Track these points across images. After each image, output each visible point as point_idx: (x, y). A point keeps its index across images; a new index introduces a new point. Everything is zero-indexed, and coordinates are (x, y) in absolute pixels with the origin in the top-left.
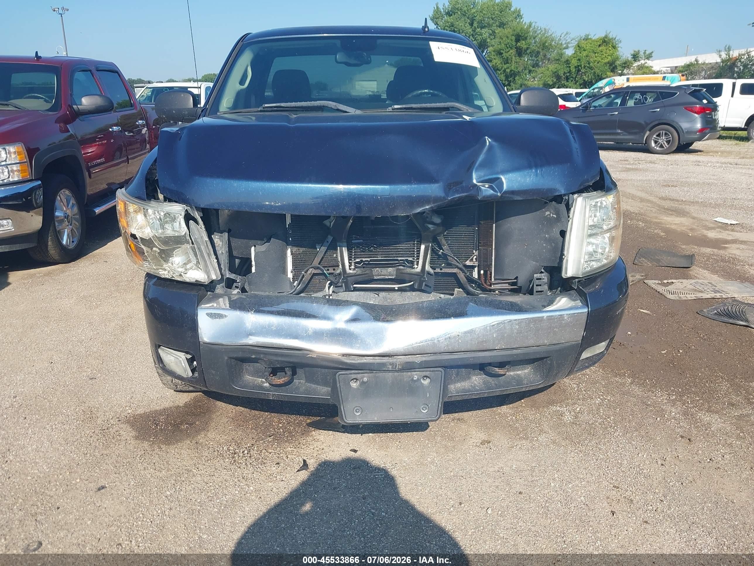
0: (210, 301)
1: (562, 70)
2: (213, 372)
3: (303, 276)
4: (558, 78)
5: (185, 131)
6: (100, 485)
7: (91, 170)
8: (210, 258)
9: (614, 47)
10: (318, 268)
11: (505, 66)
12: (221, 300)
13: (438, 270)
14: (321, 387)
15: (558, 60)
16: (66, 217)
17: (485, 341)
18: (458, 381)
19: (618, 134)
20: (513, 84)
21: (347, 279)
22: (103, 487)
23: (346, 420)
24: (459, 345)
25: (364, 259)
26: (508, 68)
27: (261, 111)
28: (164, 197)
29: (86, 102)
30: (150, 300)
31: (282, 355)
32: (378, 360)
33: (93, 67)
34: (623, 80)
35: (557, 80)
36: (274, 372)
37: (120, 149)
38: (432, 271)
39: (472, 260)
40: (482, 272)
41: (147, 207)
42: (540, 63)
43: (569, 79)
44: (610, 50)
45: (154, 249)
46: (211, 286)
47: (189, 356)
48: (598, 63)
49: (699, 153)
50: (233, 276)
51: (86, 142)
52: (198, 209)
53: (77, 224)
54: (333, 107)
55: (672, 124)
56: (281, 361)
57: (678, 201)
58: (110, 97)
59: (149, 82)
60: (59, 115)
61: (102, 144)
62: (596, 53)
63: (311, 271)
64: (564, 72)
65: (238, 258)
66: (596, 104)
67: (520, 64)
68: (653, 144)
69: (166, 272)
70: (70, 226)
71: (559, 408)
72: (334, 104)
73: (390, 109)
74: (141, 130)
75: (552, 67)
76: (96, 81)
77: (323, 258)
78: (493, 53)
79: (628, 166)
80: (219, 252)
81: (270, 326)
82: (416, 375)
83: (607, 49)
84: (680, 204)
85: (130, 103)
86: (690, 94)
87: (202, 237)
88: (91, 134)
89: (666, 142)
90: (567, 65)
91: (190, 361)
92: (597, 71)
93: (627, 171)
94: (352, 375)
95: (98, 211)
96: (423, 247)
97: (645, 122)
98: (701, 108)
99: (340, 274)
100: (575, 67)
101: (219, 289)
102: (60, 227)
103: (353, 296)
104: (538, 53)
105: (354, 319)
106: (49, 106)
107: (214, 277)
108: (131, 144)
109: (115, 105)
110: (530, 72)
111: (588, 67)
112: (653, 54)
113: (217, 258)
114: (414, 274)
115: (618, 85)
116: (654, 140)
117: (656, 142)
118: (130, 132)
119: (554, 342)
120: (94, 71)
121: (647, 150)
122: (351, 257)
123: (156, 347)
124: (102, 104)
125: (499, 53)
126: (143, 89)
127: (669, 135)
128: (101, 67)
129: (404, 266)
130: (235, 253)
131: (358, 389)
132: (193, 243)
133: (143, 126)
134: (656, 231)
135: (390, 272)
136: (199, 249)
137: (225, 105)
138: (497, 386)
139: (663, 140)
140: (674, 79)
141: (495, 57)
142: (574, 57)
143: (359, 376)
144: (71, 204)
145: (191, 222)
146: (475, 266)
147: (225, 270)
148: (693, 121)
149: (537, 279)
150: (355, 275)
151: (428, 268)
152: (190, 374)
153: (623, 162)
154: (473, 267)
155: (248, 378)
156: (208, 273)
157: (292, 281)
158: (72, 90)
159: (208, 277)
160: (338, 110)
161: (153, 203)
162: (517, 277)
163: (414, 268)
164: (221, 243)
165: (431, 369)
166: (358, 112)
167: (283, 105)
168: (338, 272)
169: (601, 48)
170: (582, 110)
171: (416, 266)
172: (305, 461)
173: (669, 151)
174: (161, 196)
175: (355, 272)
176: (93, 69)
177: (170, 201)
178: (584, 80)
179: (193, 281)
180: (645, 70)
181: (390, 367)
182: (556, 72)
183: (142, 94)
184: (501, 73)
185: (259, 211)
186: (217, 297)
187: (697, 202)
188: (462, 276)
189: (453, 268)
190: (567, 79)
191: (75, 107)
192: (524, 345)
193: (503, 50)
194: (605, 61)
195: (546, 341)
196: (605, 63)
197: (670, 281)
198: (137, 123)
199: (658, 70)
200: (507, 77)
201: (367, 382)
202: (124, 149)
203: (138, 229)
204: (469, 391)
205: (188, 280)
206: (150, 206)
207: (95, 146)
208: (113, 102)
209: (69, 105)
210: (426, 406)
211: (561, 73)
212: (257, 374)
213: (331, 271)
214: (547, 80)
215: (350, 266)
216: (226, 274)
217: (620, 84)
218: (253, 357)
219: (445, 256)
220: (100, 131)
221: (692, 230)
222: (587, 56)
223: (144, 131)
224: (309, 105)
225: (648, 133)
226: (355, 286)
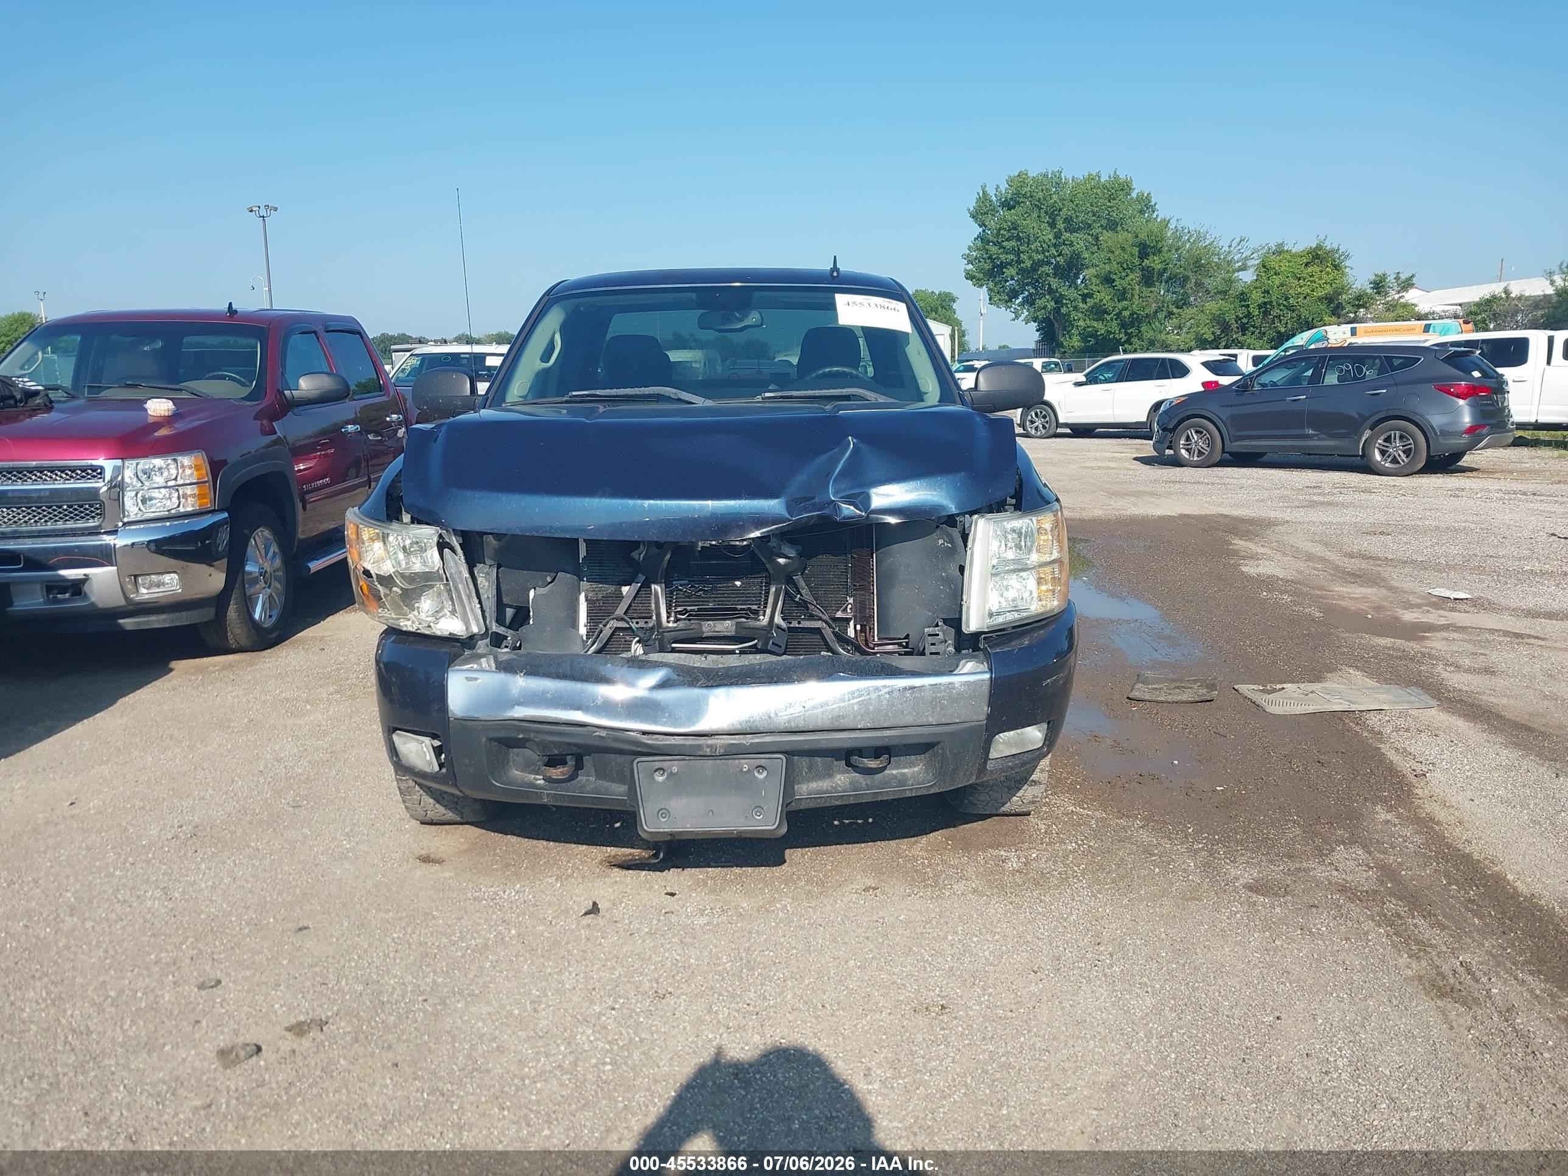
0: (467, 661)
1: (1231, 312)
2: (467, 761)
3: (601, 631)
4: (1225, 327)
5: (444, 429)
6: (300, 925)
7: (307, 497)
8: (470, 603)
9: (1336, 267)
10: (622, 619)
11: (1120, 305)
12: (483, 660)
13: (795, 624)
14: (617, 785)
15: (1225, 292)
16: (263, 574)
17: (843, 716)
18: (813, 779)
19: (1309, 437)
20: (1136, 340)
21: (663, 636)
22: (306, 928)
23: (645, 828)
24: (805, 721)
25: (689, 608)
26: (1126, 309)
27: (566, 402)
28: (412, 517)
29: (306, 385)
30: (386, 665)
31: (559, 734)
32: (691, 741)
33: (320, 327)
34: (1344, 333)
35: (1222, 332)
36: (553, 762)
37: (356, 464)
38: (783, 624)
39: (845, 610)
40: (858, 627)
41: (389, 531)
42: (1192, 299)
43: (1247, 329)
44: (1328, 273)
45: (394, 589)
46: (470, 642)
47: (437, 743)
48: (1305, 298)
49: (1469, 474)
50: (501, 630)
51: (300, 452)
52: (456, 532)
53: (279, 586)
54: (672, 396)
55: (1414, 418)
56: (560, 742)
57: (1377, 559)
58: (345, 376)
59: (421, 341)
60: (260, 407)
61: (326, 455)
62: (1299, 279)
63: (614, 624)
64: (1237, 316)
65: (510, 606)
66: (1266, 379)
67: (1151, 300)
68: (1378, 456)
69: (409, 623)
70: (267, 589)
71: (1003, 853)
72: (674, 391)
73: (759, 398)
74: (396, 431)
75: (1213, 306)
76: (323, 349)
77: (630, 606)
78: (1094, 280)
79: (1315, 498)
80: (484, 597)
81: (544, 692)
82: (746, 763)
83: (1321, 271)
84: (1380, 566)
85: (377, 384)
86: (1444, 360)
87: (460, 572)
88: (310, 437)
89: (1404, 452)
90: (1243, 303)
91: (438, 751)
92: (1304, 313)
93: (1310, 507)
94: (657, 763)
95: (315, 566)
96: (773, 589)
97: (1359, 414)
98: (1468, 387)
99: (652, 628)
100: (1260, 306)
101: (482, 646)
102: (252, 591)
103: (671, 658)
104: (1186, 279)
105: (663, 685)
106: (246, 392)
107: (475, 630)
108: (376, 455)
109: (353, 387)
110: (1170, 314)
111: (1284, 306)
112: (1414, 280)
113: (480, 603)
114: (758, 629)
115: (1335, 342)
116: (1379, 449)
117: (1383, 453)
118: (377, 434)
119: (944, 721)
120: (322, 333)
121: (1367, 468)
122: (671, 605)
123: (390, 730)
124: (331, 388)
125: (1108, 280)
126: (408, 354)
127: (1408, 440)
128: (333, 326)
129: (747, 618)
130: (506, 600)
131: (664, 781)
132: (447, 580)
133: (400, 423)
134: (1307, 610)
135: (726, 626)
136: (456, 588)
137: (515, 392)
138: (868, 788)
139: (1397, 448)
140: (1449, 329)
141: (1099, 289)
142: (1256, 288)
143: (665, 765)
144: (271, 554)
145: (446, 551)
146: (851, 619)
147: (490, 622)
148: (1456, 411)
149: (929, 635)
150: (675, 630)
151: (778, 619)
152: (437, 768)
153: (1311, 491)
154: (848, 620)
155: (516, 773)
156: (467, 623)
157: (585, 638)
158: (284, 366)
159: (467, 629)
160: (679, 400)
161: (395, 525)
162: (908, 635)
163: (759, 620)
164: (487, 584)
165: (768, 756)
166: (709, 403)
167: (598, 392)
168: (651, 625)
169: (1310, 270)
170: (1237, 391)
171: (762, 617)
172: (595, 904)
173: (1409, 471)
174: (406, 518)
175: (675, 625)
176: (319, 328)
177: (420, 522)
178: (1279, 332)
179: (446, 634)
180: (1400, 311)
181: (708, 750)
182: (1219, 316)
183: (403, 367)
184: (1112, 319)
185: (535, 534)
186: (477, 657)
187: (1413, 562)
188: (828, 633)
189: (815, 620)
190: (1243, 329)
191: (287, 392)
192: (900, 723)
193: (1116, 274)
194: (1320, 294)
195: (931, 719)
196: (1320, 299)
197: (1279, 686)
198: (388, 419)
199: (1427, 310)
200: (1123, 325)
201: (677, 773)
202: (363, 464)
203: (374, 563)
204: (827, 792)
205: (439, 633)
206: (391, 530)
207: (315, 458)
208: (349, 383)
209: (278, 390)
210: (760, 809)
211: (1230, 318)
212: (528, 767)
213: (642, 624)
214: (1202, 332)
215: (668, 618)
216: (491, 628)
217: (1339, 340)
218: (521, 736)
219: (804, 604)
220: (324, 433)
221: (1378, 608)
222: (1282, 285)
223: (401, 432)
224: (638, 393)
225: (1367, 434)
226: (674, 645)
